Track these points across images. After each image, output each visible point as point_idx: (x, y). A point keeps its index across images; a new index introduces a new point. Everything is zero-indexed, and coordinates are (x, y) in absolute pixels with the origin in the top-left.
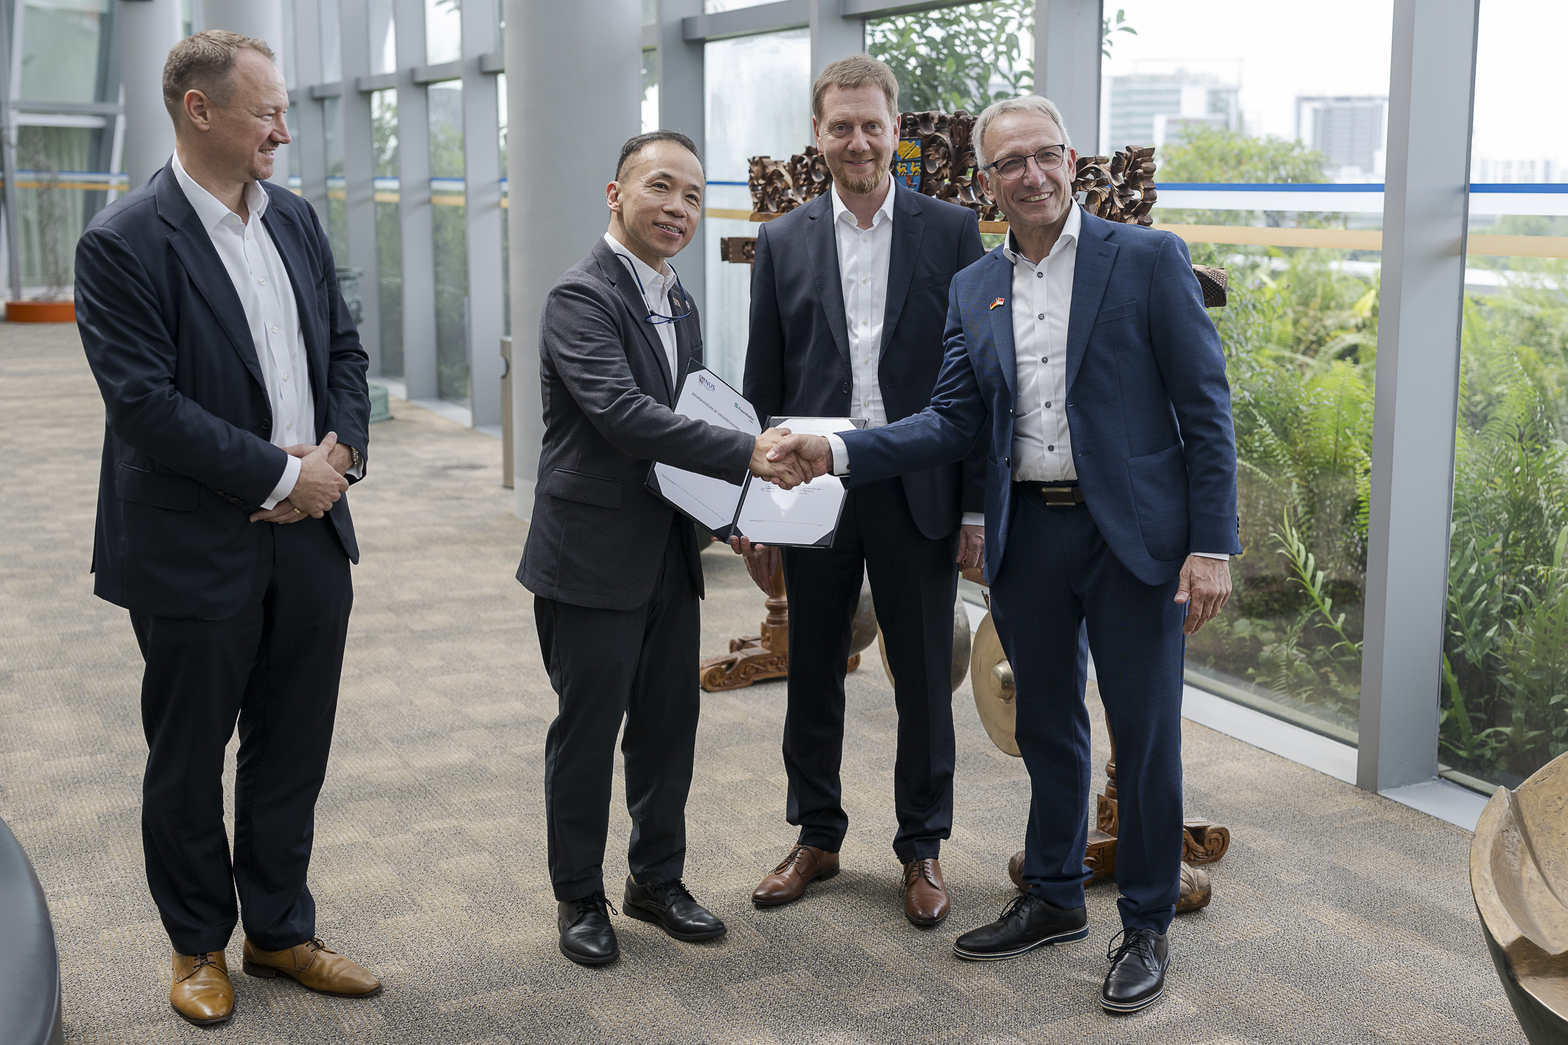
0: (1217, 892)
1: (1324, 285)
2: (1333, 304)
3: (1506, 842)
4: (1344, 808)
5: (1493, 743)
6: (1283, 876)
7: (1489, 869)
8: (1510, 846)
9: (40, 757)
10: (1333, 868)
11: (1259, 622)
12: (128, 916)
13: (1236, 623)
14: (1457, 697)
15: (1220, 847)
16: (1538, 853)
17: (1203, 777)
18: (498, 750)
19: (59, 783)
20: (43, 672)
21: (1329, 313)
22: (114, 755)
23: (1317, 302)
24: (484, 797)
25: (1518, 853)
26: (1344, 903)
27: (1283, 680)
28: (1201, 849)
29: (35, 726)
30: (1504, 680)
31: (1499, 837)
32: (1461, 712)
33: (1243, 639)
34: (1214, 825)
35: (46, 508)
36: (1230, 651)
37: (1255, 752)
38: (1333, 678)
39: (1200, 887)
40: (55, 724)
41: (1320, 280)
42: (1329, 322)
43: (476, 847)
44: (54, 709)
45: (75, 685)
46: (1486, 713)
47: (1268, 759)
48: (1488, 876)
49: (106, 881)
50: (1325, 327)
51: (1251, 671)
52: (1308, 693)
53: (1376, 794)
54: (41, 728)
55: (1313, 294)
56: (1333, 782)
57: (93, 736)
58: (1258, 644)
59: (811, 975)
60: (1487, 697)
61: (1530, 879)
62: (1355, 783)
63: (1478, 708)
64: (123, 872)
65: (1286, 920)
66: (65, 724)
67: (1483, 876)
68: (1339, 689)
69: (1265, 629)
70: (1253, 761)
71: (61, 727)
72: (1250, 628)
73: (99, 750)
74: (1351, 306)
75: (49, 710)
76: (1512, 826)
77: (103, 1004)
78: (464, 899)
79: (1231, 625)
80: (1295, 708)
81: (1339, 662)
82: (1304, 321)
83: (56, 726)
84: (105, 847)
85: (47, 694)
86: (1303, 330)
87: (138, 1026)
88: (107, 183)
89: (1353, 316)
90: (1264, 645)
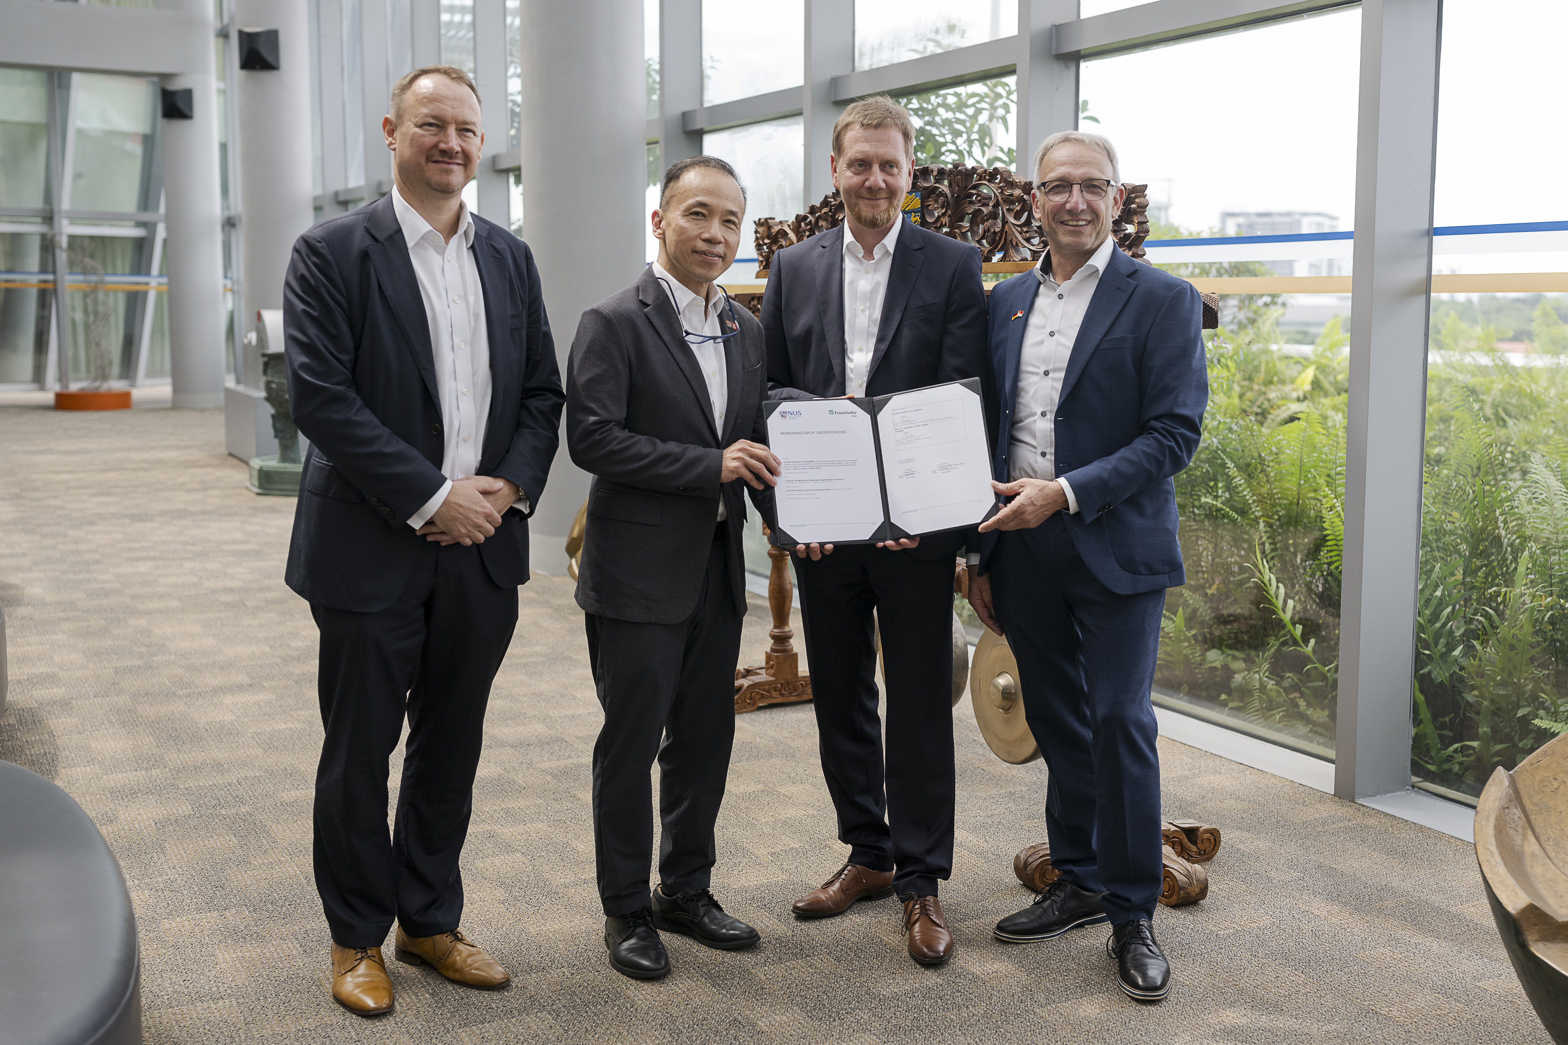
0: (1212, 887)
1: (1267, 363)
2: (1275, 379)
3: (1507, 818)
4: (1325, 814)
5: (1459, 758)
6: (1273, 874)
7: (1494, 842)
8: (1511, 822)
9: (99, 772)
10: (1320, 866)
11: (1230, 652)
12: (187, 908)
13: (1208, 653)
14: (1425, 714)
15: (1212, 847)
16: (1537, 830)
17: (1188, 788)
18: (524, 766)
19: (118, 794)
20: (99, 699)
21: (1272, 387)
22: (167, 770)
23: (1261, 376)
24: (514, 806)
25: (1519, 829)
26: (1334, 897)
27: (1256, 704)
28: (1194, 848)
29: (94, 746)
30: (1470, 697)
31: (1500, 814)
32: (1428, 727)
33: (1214, 669)
34: (1205, 826)
35: (97, 562)
36: (1201, 680)
37: (1234, 766)
38: (1302, 703)
39: (1198, 880)
40: (112, 744)
41: (1263, 358)
42: (1272, 395)
43: (509, 848)
44: (110, 731)
45: (129, 710)
46: (1451, 731)
47: (1248, 772)
48: (1493, 848)
49: (164, 877)
50: (1269, 400)
51: (1223, 697)
52: (1281, 714)
53: (1354, 802)
54: (99, 747)
55: (1257, 369)
56: (1312, 792)
57: (147, 754)
58: (1229, 673)
59: (833, 960)
60: (1452, 716)
61: (1533, 853)
62: (1333, 793)
63: (1443, 726)
64: (180, 870)
65: (1280, 912)
66: (121, 744)
67: (1489, 849)
68: (1308, 713)
69: (1235, 658)
70: (1234, 774)
71: (118, 746)
72: (1221, 658)
73: (153, 766)
74: (1293, 381)
75: (106, 731)
76: (1512, 804)
77: (166, 984)
78: (501, 894)
79: (1203, 655)
80: (1270, 728)
81: (1307, 688)
82: (1249, 395)
83: (113, 746)
84: (163, 849)
85: (104, 718)
86: (1248, 403)
87: (201, 1004)
88: (147, 284)
89: (1294, 390)
90: (1235, 673)
